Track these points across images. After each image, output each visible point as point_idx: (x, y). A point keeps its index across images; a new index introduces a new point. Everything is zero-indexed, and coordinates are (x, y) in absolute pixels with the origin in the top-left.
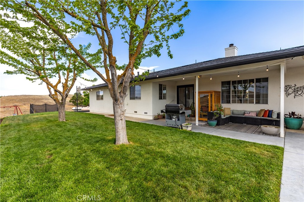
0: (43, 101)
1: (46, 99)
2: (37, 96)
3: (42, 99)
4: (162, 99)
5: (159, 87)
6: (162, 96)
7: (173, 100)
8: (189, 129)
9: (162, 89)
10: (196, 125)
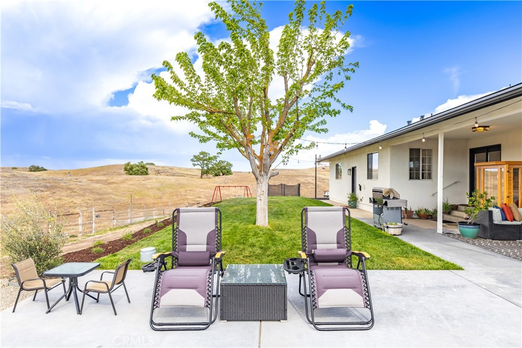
0: (299, 179)
1: (303, 176)
2: (292, 170)
3: (298, 176)
4: (419, 179)
5: (410, 155)
6: (419, 173)
7: (456, 182)
8: (391, 231)
9: (419, 158)
10: (438, 232)
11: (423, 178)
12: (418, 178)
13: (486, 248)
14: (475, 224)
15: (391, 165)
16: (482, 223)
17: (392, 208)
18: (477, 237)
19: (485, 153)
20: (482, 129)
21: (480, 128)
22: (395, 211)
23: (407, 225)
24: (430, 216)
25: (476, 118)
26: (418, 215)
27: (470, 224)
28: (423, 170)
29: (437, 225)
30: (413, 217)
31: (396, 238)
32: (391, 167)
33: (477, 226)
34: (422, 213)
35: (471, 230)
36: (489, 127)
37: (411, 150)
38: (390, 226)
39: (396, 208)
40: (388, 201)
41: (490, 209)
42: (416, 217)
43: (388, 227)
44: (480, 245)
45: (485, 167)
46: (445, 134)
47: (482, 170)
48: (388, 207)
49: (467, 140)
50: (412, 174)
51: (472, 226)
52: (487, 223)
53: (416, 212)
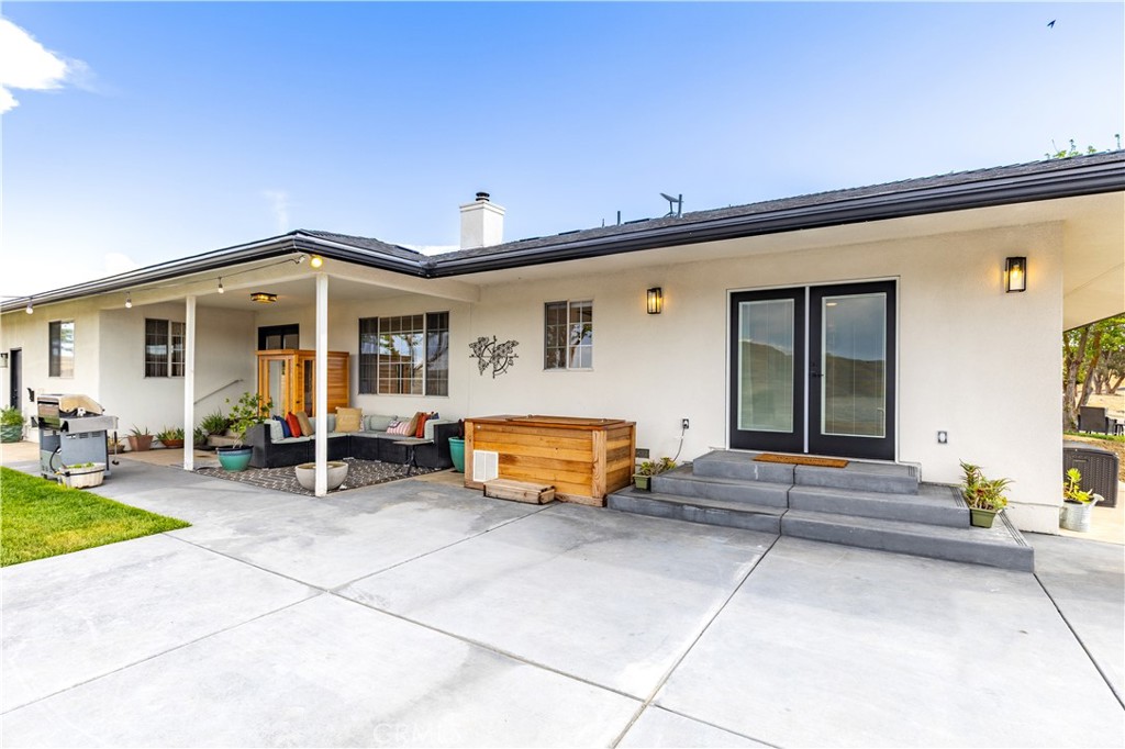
4: (166, 375)
5: (147, 332)
6: (166, 365)
7: (236, 382)
8: (78, 481)
9: (167, 337)
10: (186, 468)
11: (174, 374)
12: (163, 374)
13: (251, 483)
14: (244, 448)
15: (101, 348)
16: (255, 445)
17: (83, 435)
18: (247, 468)
19: (279, 337)
20: (266, 298)
21: (262, 297)
22: (90, 439)
23: (117, 463)
24: (173, 442)
25: (220, 278)
26: (163, 442)
27: (237, 448)
28: (174, 360)
29: (183, 457)
30: (153, 446)
31: (85, 493)
32: (100, 353)
33: (247, 451)
34: (170, 438)
35: (237, 458)
36: (275, 296)
37: (148, 322)
38: (72, 471)
39: (93, 433)
40: (70, 421)
41: (266, 422)
42: (160, 445)
43: (68, 474)
44: (246, 480)
45: (270, 358)
46: (197, 298)
47: (266, 362)
48: (70, 432)
49: (255, 313)
50: (152, 368)
51: (240, 452)
52: (262, 444)
53: (159, 437)
